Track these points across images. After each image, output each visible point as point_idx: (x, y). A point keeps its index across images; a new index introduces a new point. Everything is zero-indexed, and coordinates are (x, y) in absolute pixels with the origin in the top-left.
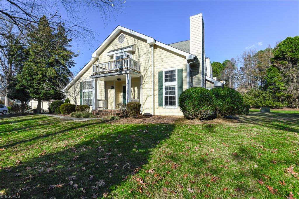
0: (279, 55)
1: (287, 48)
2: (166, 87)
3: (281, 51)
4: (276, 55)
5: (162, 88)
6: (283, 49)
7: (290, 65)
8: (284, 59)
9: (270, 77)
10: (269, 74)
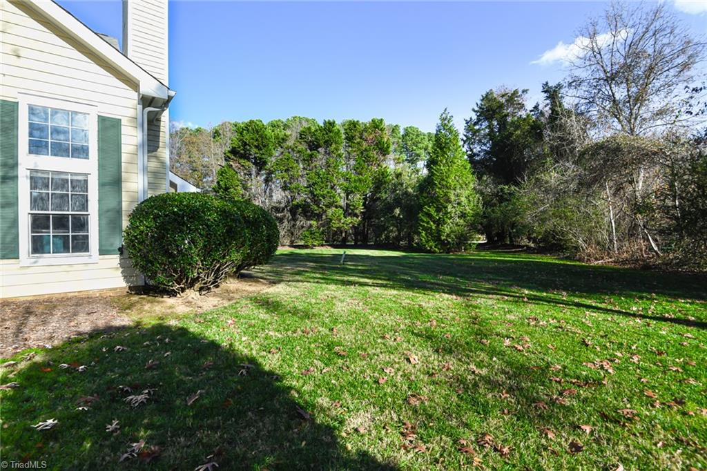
0: (240, 147)
1: (253, 139)
2: (35, 175)
3: (243, 141)
4: (234, 145)
5: (11, 174)
6: (247, 139)
7: (254, 169)
8: (245, 156)
9: (223, 186)
10: (222, 181)
